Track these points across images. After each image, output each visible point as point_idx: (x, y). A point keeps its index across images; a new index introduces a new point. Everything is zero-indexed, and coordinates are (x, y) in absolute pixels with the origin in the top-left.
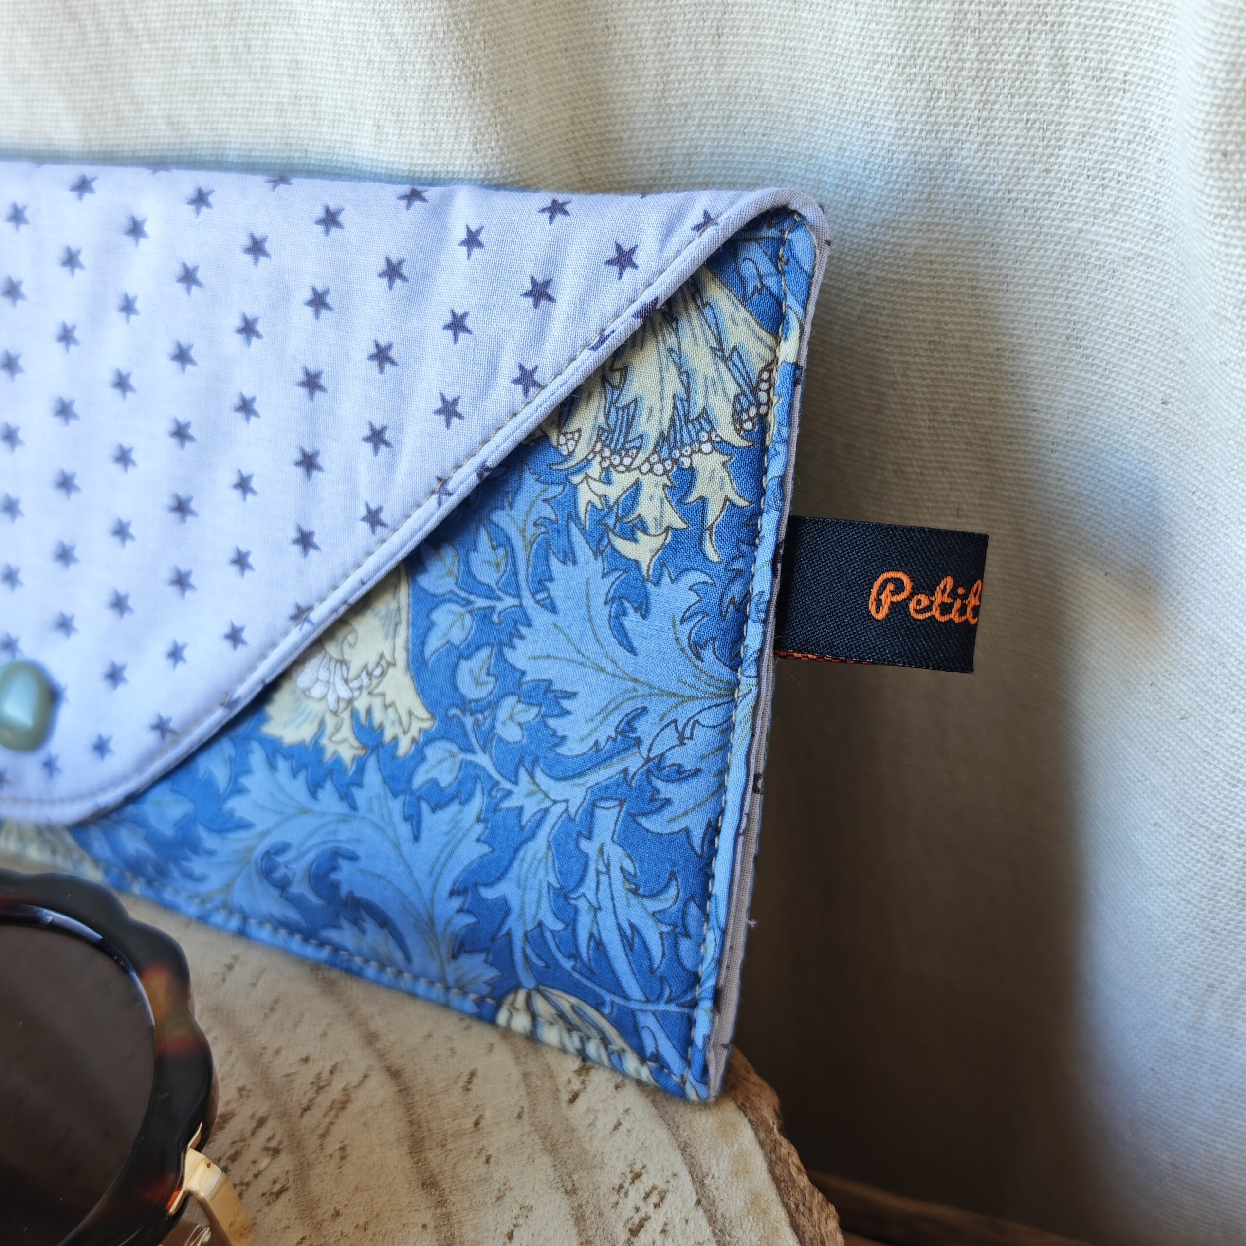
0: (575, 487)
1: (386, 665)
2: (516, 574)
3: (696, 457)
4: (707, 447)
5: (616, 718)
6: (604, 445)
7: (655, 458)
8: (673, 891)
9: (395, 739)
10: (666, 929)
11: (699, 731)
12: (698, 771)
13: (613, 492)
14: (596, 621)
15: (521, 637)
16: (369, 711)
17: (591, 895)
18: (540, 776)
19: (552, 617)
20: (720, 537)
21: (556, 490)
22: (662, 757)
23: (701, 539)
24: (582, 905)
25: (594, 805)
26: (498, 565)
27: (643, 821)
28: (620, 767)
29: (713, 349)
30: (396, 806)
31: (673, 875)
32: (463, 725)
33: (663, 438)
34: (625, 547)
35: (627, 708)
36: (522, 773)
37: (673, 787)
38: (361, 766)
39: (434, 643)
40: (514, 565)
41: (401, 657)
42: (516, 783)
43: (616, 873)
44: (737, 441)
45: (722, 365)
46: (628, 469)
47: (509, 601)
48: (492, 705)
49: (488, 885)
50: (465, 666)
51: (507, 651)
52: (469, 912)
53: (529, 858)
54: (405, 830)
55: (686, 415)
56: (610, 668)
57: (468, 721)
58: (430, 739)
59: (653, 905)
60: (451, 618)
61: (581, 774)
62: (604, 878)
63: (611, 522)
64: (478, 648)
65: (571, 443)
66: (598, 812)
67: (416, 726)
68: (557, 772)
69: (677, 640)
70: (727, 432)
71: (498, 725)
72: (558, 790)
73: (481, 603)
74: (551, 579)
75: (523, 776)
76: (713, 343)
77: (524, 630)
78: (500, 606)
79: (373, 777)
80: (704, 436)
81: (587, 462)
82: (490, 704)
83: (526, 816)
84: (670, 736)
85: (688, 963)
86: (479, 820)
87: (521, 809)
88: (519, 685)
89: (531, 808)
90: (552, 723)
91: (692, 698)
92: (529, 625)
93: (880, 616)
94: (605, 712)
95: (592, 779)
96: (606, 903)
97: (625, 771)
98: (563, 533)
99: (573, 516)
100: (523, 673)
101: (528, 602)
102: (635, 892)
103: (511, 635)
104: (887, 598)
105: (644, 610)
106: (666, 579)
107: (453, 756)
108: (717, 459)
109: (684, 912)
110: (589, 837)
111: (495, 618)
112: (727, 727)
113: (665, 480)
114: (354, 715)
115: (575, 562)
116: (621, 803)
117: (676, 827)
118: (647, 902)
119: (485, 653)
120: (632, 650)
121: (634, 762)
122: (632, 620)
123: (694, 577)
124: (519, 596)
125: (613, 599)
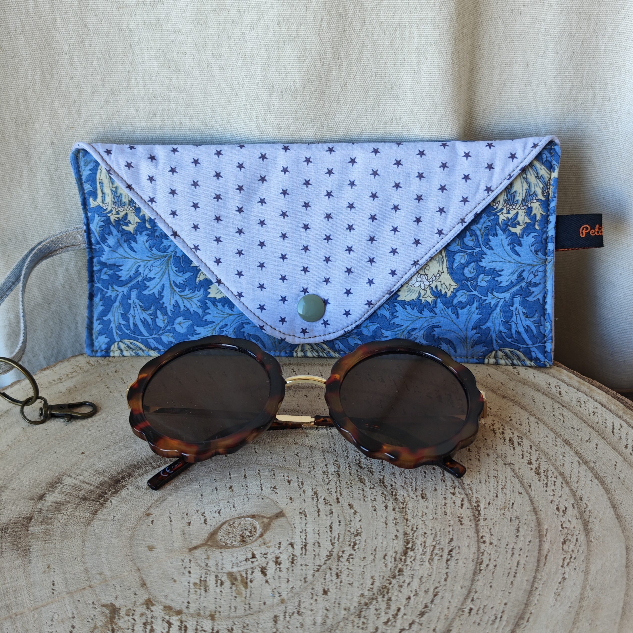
0: (499, 216)
1: (441, 273)
2: (478, 241)
3: (532, 204)
4: (535, 201)
5: (516, 274)
6: (507, 204)
7: (521, 205)
8: (537, 315)
9: (446, 293)
10: (536, 325)
11: (539, 273)
12: (540, 283)
13: (510, 216)
14: (507, 250)
15: (484, 258)
16: (436, 287)
17: (515, 321)
18: (495, 293)
19: (493, 251)
20: (540, 223)
21: (492, 218)
22: (530, 281)
23: (535, 224)
24: (513, 324)
25: (513, 297)
26: (473, 240)
27: (527, 299)
28: (520, 286)
29: (536, 177)
30: (449, 310)
31: (536, 311)
32: (467, 285)
33: (523, 200)
34: (513, 230)
35: (519, 271)
36: (489, 293)
37: (534, 288)
38: (435, 302)
39: (456, 264)
40: (478, 239)
41: (446, 270)
42: (487, 297)
43: (521, 314)
44: (543, 199)
45: (538, 180)
46: (514, 209)
47: (478, 249)
48: (476, 278)
49: (482, 325)
50: (466, 269)
51: (480, 263)
52: (478, 333)
53: (494, 315)
54: (454, 316)
55: (529, 194)
56: (513, 261)
57: (469, 283)
58: (457, 290)
59: (532, 319)
60: (460, 257)
61: (508, 290)
62: (518, 316)
63: (509, 224)
64: (470, 263)
65: (497, 205)
66: (515, 299)
67: (452, 288)
68: (500, 291)
69: (531, 251)
70: (540, 197)
71: (479, 283)
72: (501, 296)
73: (469, 251)
74: (490, 241)
75: (489, 294)
76: (536, 175)
77: (484, 256)
78: (475, 251)
79: (440, 304)
80: (534, 198)
81: (502, 209)
82: (475, 278)
83: (492, 305)
84: (532, 276)
85: (543, 332)
86: (477, 309)
87: (490, 303)
88: (484, 271)
89: (493, 302)
90: (496, 279)
91: (537, 265)
92: (486, 254)
93: (583, 236)
94: (513, 273)
95: (512, 291)
96: (519, 321)
97: (521, 287)
98: (494, 229)
99: (497, 224)
100: (485, 267)
101: (484, 249)
102: (527, 317)
103: (480, 258)
104: (584, 232)
105: (520, 245)
106: (525, 236)
107: (465, 293)
108: (538, 203)
109: (540, 320)
110: (513, 306)
111: (474, 255)
112: (545, 271)
113: (525, 211)
114: (431, 288)
115: (497, 236)
116: (521, 295)
117: (536, 298)
118: (530, 319)
119: (473, 264)
120: (519, 256)
121: (523, 284)
122: (517, 248)
123: (533, 234)
124: (481, 247)
125: (510, 244)
